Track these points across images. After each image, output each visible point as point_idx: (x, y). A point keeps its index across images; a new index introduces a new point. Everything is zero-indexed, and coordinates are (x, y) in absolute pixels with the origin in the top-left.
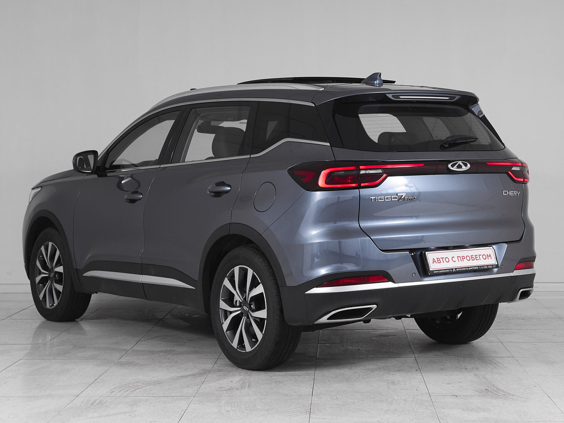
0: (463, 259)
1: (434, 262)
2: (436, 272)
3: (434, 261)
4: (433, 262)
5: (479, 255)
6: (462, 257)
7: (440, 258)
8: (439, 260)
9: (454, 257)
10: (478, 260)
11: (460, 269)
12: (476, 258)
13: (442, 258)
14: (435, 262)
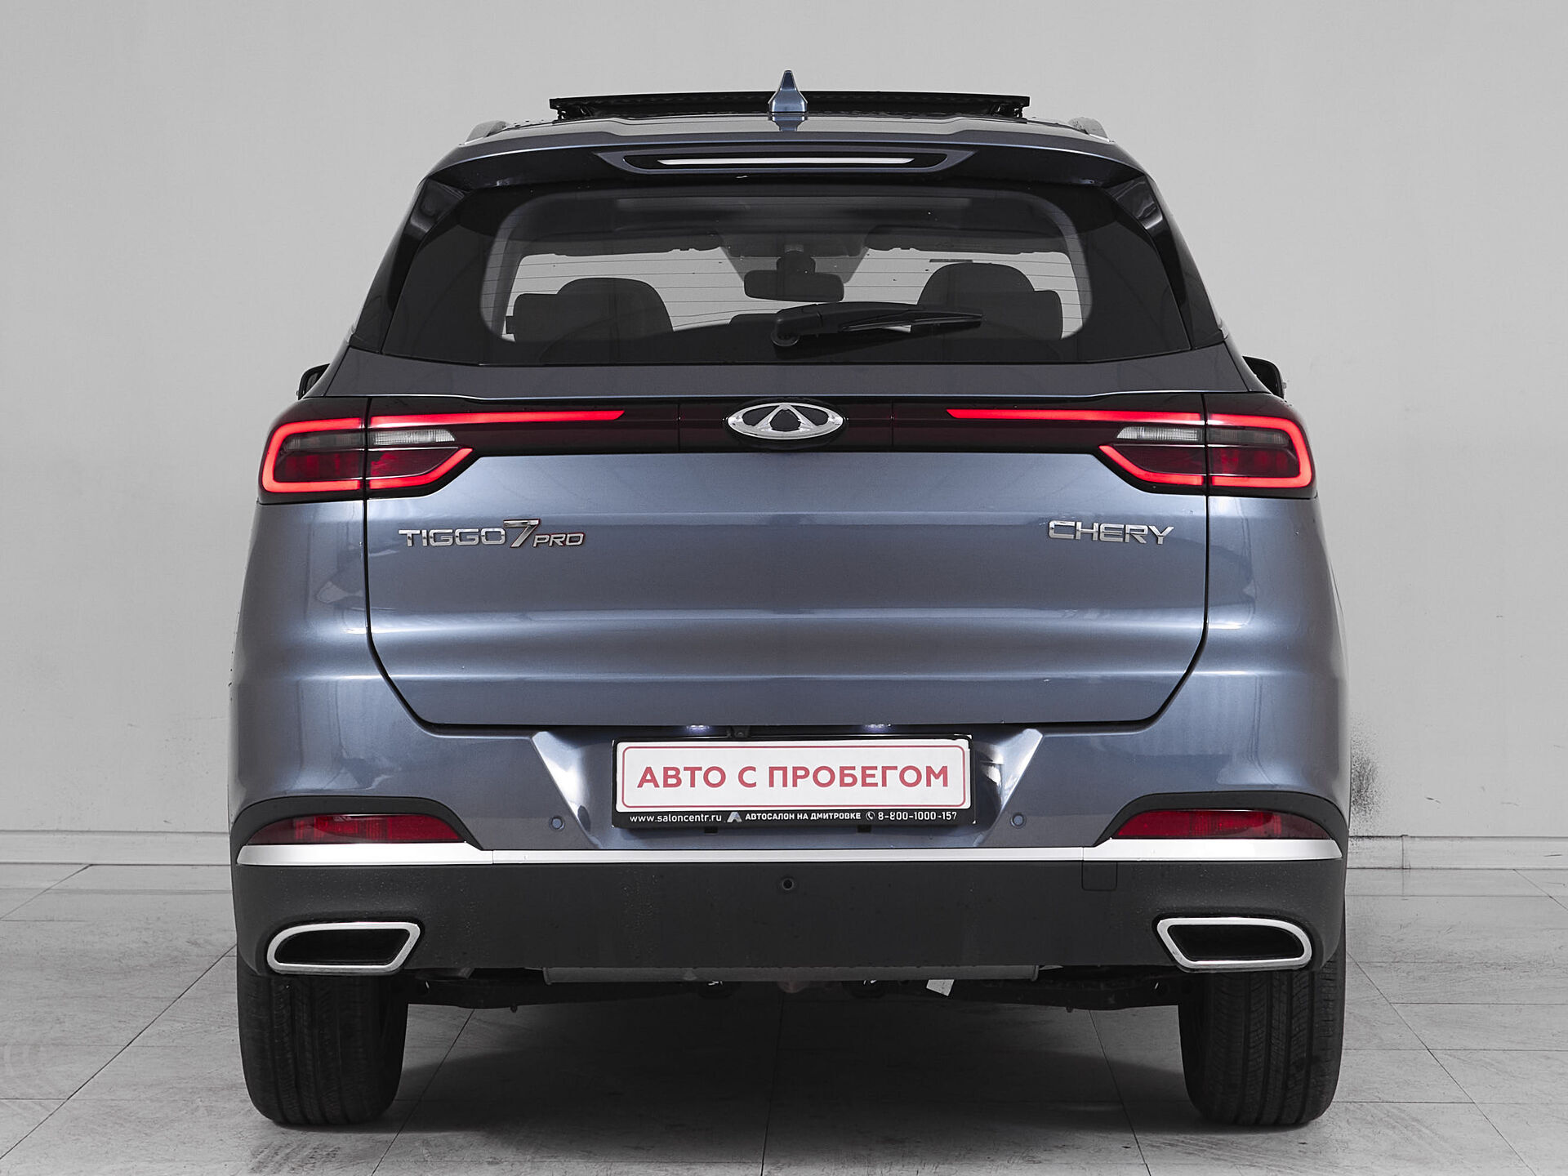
0: (796, 777)
1: (648, 781)
2: (642, 819)
3: (648, 777)
4: (643, 781)
5: (885, 769)
6: (795, 769)
7: (682, 770)
8: (676, 776)
9: (753, 769)
10: (876, 785)
11: (765, 817)
12: (864, 776)
13: (693, 770)
14: (654, 781)
